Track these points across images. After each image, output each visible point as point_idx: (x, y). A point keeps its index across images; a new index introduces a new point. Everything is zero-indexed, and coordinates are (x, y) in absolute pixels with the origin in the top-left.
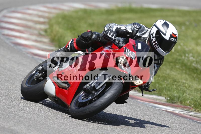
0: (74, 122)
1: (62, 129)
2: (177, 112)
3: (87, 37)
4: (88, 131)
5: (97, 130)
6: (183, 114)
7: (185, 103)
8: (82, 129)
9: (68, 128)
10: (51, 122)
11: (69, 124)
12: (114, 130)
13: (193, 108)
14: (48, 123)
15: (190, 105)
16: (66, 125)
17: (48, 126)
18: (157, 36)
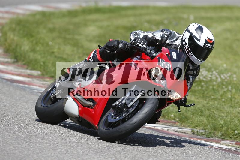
0: (38, 146)
1: (25, 155)
2: (159, 128)
3: (113, 46)
4: (55, 157)
5: (66, 155)
6: (166, 130)
7: (168, 117)
8: (48, 153)
9: (32, 154)
10: (11, 147)
11: (32, 148)
12: (86, 153)
13: (178, 122)
14: (8, 149)
15: (174, 120)
16: (29, 150)
17: (7, 152)
18: (190, 42)
